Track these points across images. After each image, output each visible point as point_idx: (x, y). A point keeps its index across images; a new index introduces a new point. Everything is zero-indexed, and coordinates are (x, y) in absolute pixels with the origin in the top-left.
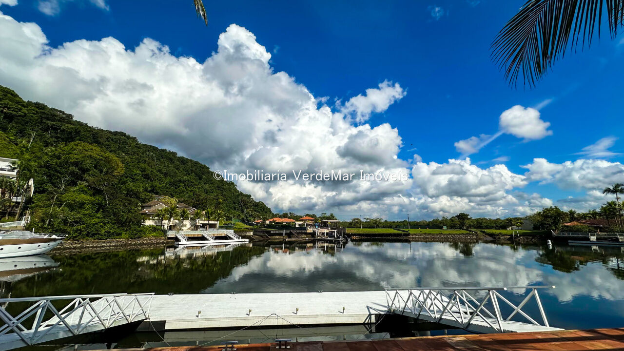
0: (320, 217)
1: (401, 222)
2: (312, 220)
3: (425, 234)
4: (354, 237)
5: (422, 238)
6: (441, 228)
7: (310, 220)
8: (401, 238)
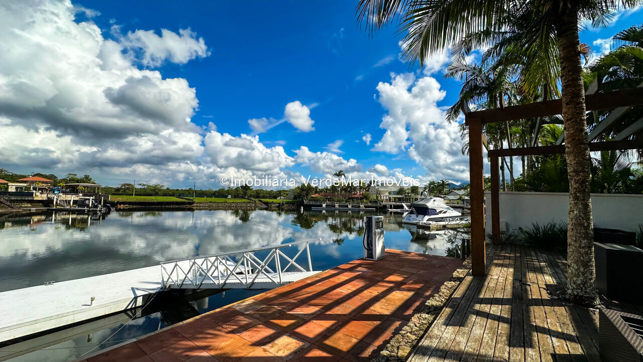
0: (64, 180)
1: (186, 190)
2: (46, 183)
3: (211, 202)
4: (122, 206)
5: (206, 206)
6: (226, 197)
7: (43, 182)
8: (184, 206)
